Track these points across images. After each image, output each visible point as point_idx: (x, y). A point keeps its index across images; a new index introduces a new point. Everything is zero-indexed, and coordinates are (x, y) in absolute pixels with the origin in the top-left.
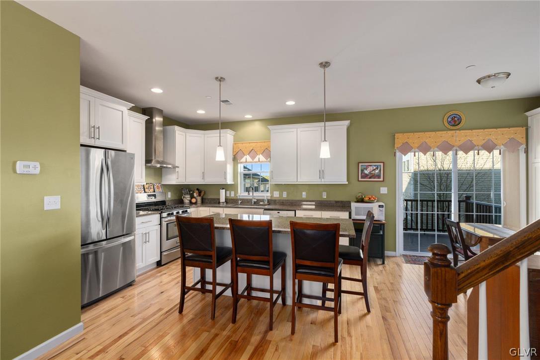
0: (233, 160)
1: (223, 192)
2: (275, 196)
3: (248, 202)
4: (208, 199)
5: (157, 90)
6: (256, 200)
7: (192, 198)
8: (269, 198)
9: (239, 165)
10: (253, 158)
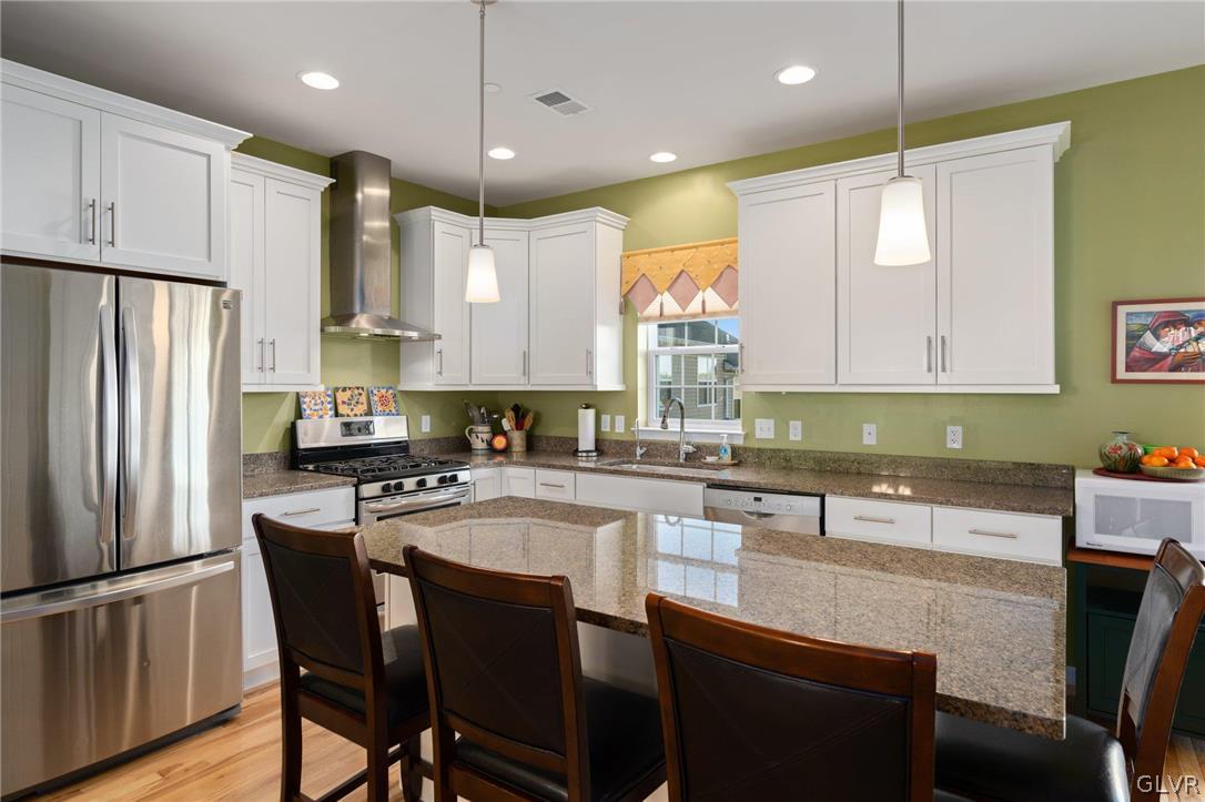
0: (621, 313)
1: (587, 418)
2: (758, 435)
3: (668, 454)
4: (548, 438)
5: (321, 80)
6: (691, 449)
7: (495, 434)
8: (739, 442)
9: (641, 328)
10: (684, 301)
